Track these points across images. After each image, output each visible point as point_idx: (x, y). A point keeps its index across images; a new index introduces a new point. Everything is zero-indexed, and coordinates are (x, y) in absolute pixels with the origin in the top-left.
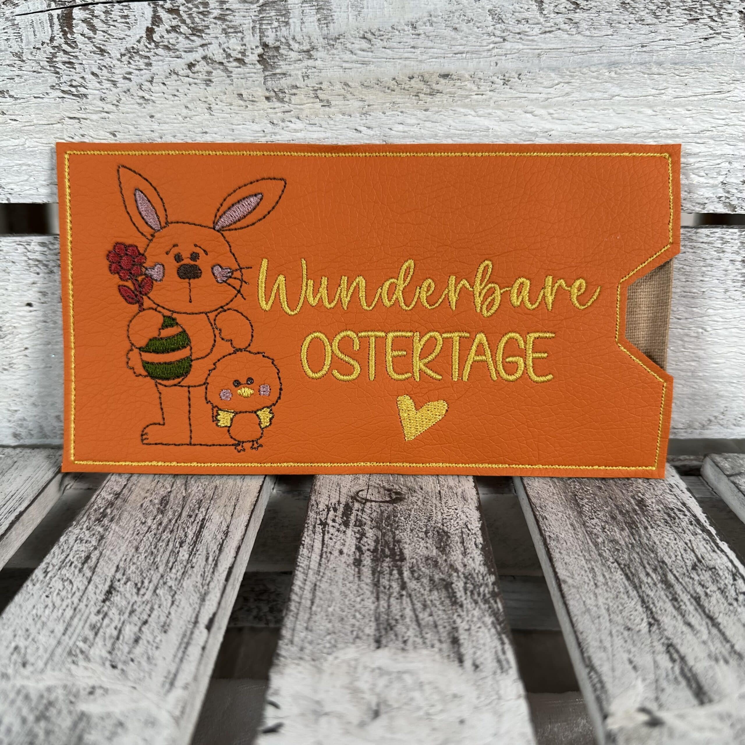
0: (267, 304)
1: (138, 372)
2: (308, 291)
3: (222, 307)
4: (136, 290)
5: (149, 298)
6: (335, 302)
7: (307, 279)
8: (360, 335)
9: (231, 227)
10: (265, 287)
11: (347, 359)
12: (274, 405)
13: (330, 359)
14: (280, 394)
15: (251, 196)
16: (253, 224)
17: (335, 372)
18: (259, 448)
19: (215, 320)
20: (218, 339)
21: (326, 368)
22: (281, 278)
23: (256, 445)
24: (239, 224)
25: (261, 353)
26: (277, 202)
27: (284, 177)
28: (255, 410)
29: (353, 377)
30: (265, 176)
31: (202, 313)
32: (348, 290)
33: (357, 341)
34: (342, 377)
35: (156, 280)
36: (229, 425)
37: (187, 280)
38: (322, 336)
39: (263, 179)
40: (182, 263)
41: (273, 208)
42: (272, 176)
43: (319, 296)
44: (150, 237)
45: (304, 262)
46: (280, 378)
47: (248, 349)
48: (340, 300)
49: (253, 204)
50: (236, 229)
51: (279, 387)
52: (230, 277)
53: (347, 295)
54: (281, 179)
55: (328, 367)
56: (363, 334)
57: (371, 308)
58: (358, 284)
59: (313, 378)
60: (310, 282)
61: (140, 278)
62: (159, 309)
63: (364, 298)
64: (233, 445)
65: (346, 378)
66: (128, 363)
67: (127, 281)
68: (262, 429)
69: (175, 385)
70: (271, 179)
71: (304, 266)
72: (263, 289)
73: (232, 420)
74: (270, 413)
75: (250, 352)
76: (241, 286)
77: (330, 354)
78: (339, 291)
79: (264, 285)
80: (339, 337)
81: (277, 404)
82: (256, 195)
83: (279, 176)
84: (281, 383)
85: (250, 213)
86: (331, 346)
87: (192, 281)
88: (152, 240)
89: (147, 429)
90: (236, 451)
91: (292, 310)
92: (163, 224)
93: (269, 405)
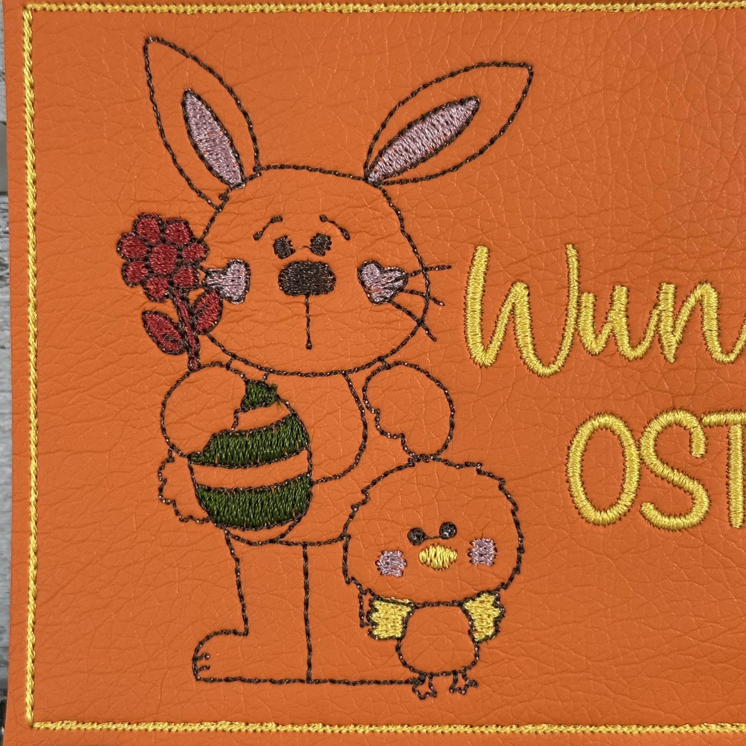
0: (486, 349)
1: (185, 511)
2: (582, 319)
3: (380, 359)
4: (182, 321)
5: (213, 340)
6: (646, 344)
7: (581, 292)
8: (707, 420)
9: (405, 175)
10: (482, 312)
11: (677, 477)
12: (504, 586)
13: (635, 478)
14: (519, 560)
15: (451, 104)
16: (456, 167)
17: (649, 509)
18: (471, 689)
19: (364, 390)
20: (373, 432)
21: (626, 499)
22: (520, 289)
23: (462, 683)
24: (423, 170)
25: (473, 465)
26: (512, 117)
27: (529, 59)
28: (459, 597)
29: (693, 518)
30: (485, 59)
31: (336, 373)
32: (676, 317)
33: (699, 437)
34: (665, 521)
35: (230, 299)
36: (399, 635)
37: (302, 298)
38: (618, 425)
39: (481, 65)
40: (292, 258)
41: (503, 130)
42: (500, 59)
43: (606, 330)
44: (218, 202)
45: (572, 252)
46: (517, 524)
47: (442, 456)
48: (658, 338)
49: (456, 123)
50: (415, 180)
51: (516, 544)
52: (401, 289)
53: (674, 327)
54: (520, 65)
55: (632, 496)
56: (714, 418)
57: (732, 357)
58: (700, 302)
59: (596, 524)
60: (588, 299)
61: (193, 295)
62: (236, 364)
63: (715, 334)
64: (407, 682)
65: (674, 522)
66: (161, 490)
67: (162, 301)
68: (478, 644)
69: (272, 541)
70: (498, 65)
71: (574, 263)
72: (478, 315)
73: (405, 622)
74: (495, 605)
75: (446, 462)
76: (425, 311)
77: (636, 467)
78: (655, 318)
79: (478, 307)
80: (656, 426)
81: (513, 586)
82: (462, 102)
83: (518, 59)
84: (521, 536)
85: (449, 141)
86: (639, 448)
87: (312, 299)
88: (221, 207)
89: (207, 644)
90: (415, 696)
91: (546, 365)
92: (249, 171)
93: (492, 587)
